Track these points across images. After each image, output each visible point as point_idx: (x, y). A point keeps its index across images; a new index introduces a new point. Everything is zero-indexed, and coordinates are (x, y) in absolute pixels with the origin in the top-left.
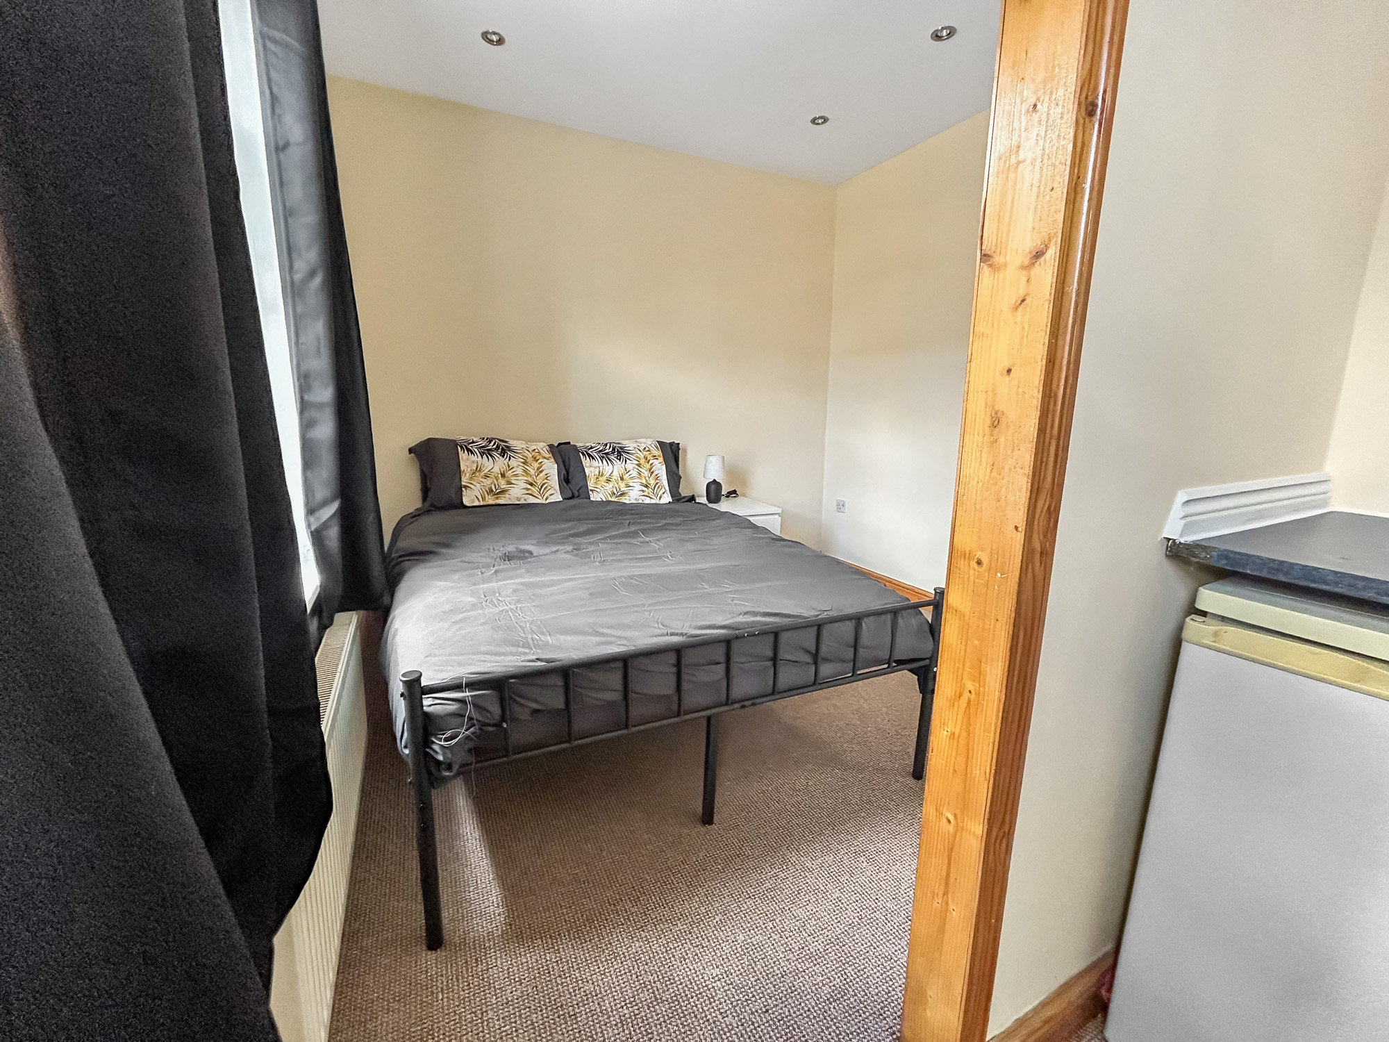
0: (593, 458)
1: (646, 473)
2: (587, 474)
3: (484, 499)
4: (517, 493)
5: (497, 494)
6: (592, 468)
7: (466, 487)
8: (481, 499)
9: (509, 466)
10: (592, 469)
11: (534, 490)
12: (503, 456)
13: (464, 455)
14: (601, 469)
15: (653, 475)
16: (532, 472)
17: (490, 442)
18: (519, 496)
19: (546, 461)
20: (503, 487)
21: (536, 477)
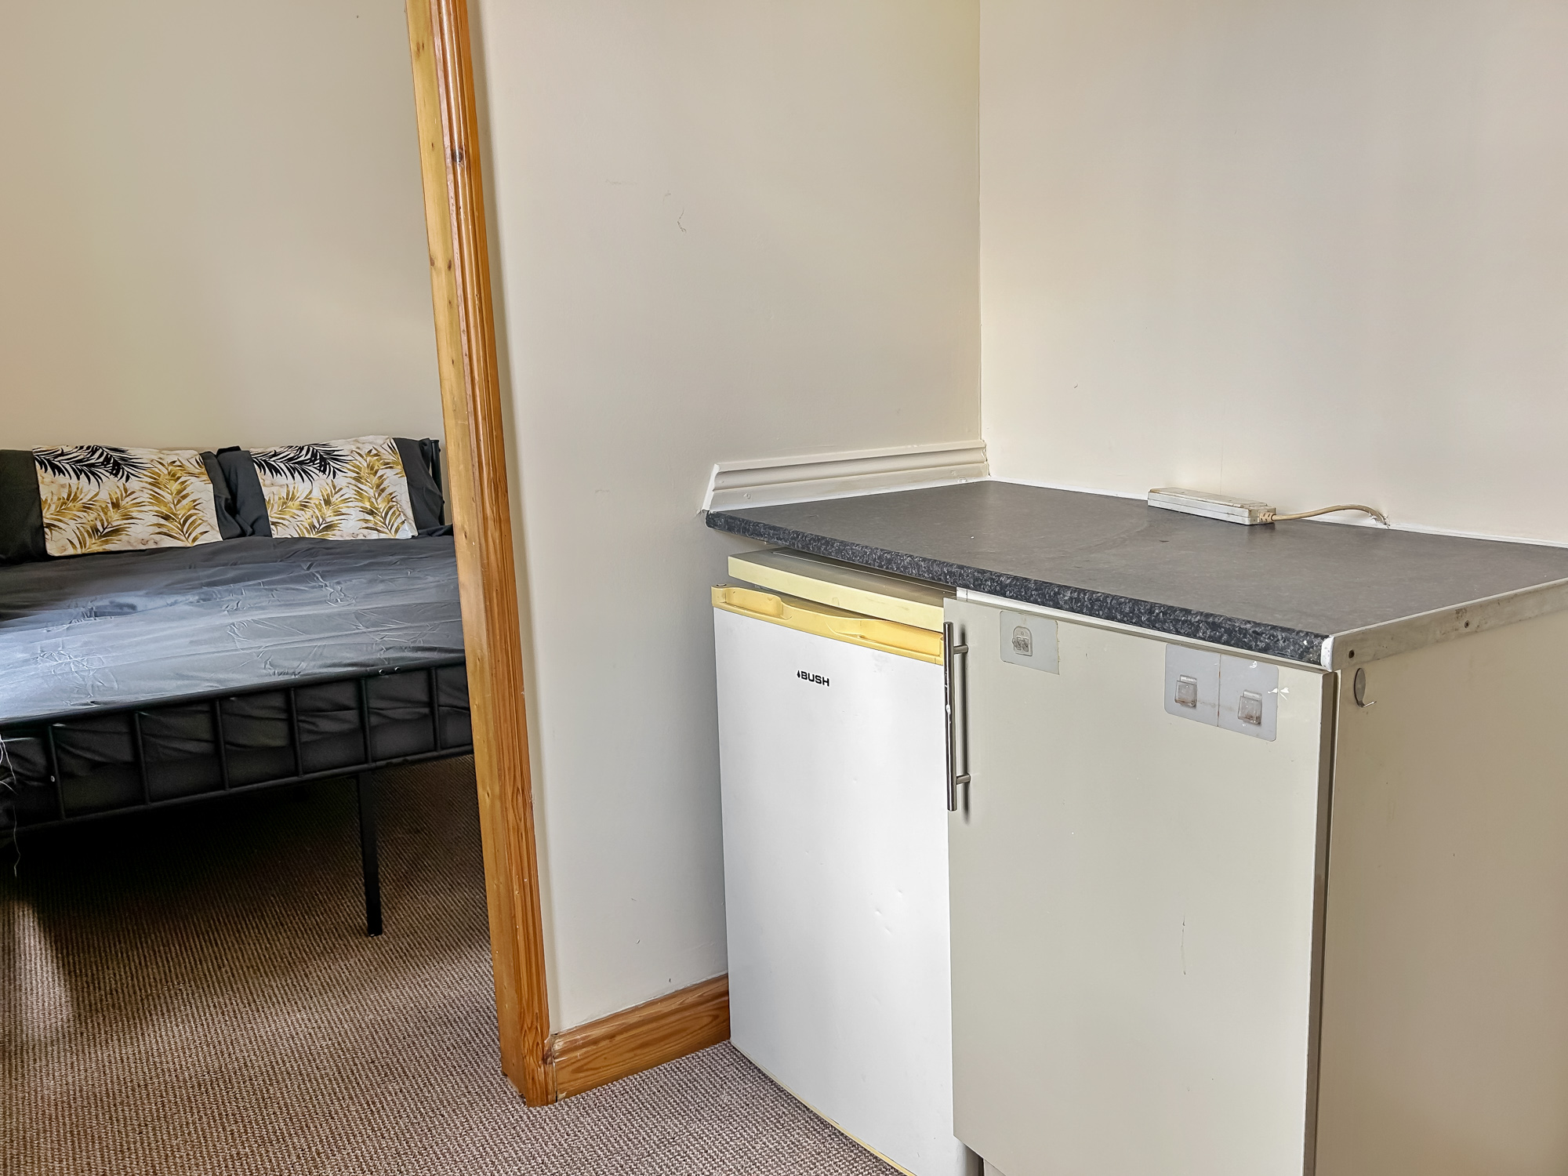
0: (277, 472)
1: (371, 492)
2: (267, 498)
3: (82, 543)
4: (141, 532)
5: (105, 536)
6: (273, 487)
7: (49, 526)
8: (78, 546)
9: (126, 491)
10: (275, 489)
11: (172, 526)
12: (116, 475)
13: (46, 476)
14: (291, 487)
15: (384, 495)
16: (169, 498)
17: (94, 452)
18: (146, 536)
19: (193, 479)
20: (115, 524)
21: (175, 506)
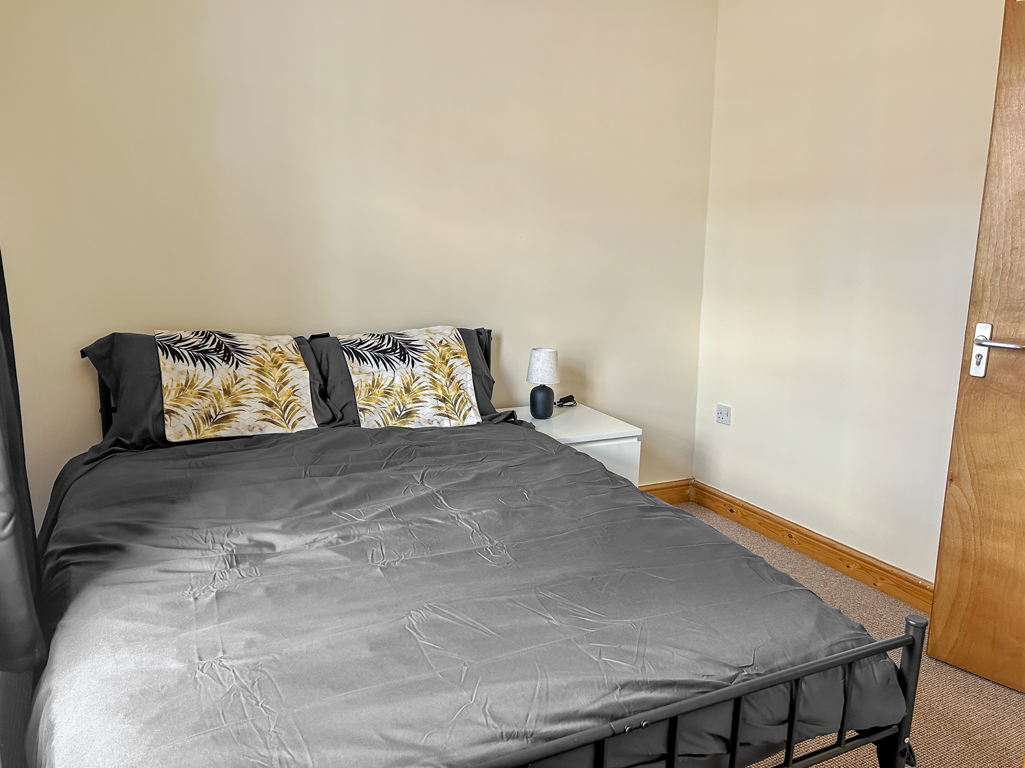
0: (364, 360)
1: (444, 381)
2: (355, 385)
3: (197, 429)
4: (248, 419)
5: (217, 422)
6: (360, 374)
7: (170, 412)
8: (193, 431)
9: (236, 378)
10: (362, 377)
11: (275, 413)
12: (227, 362)
13: (166, 361)
14: (376, 377)
15: (454, 383)
16: (272, 385)
17: (208, 339)
18: (252, 424)
19: (292, 366)
20: (226, 410)
21: (278, 392)
